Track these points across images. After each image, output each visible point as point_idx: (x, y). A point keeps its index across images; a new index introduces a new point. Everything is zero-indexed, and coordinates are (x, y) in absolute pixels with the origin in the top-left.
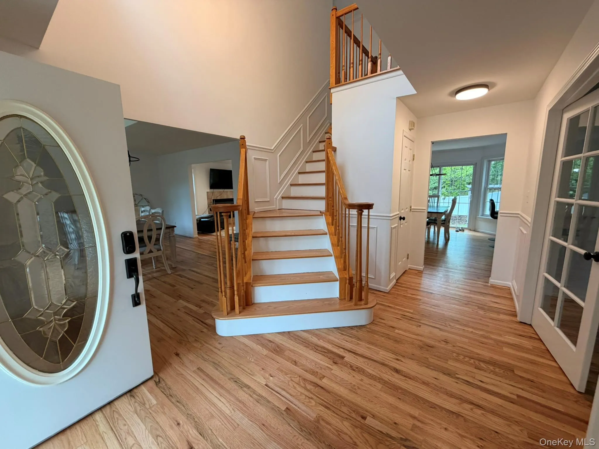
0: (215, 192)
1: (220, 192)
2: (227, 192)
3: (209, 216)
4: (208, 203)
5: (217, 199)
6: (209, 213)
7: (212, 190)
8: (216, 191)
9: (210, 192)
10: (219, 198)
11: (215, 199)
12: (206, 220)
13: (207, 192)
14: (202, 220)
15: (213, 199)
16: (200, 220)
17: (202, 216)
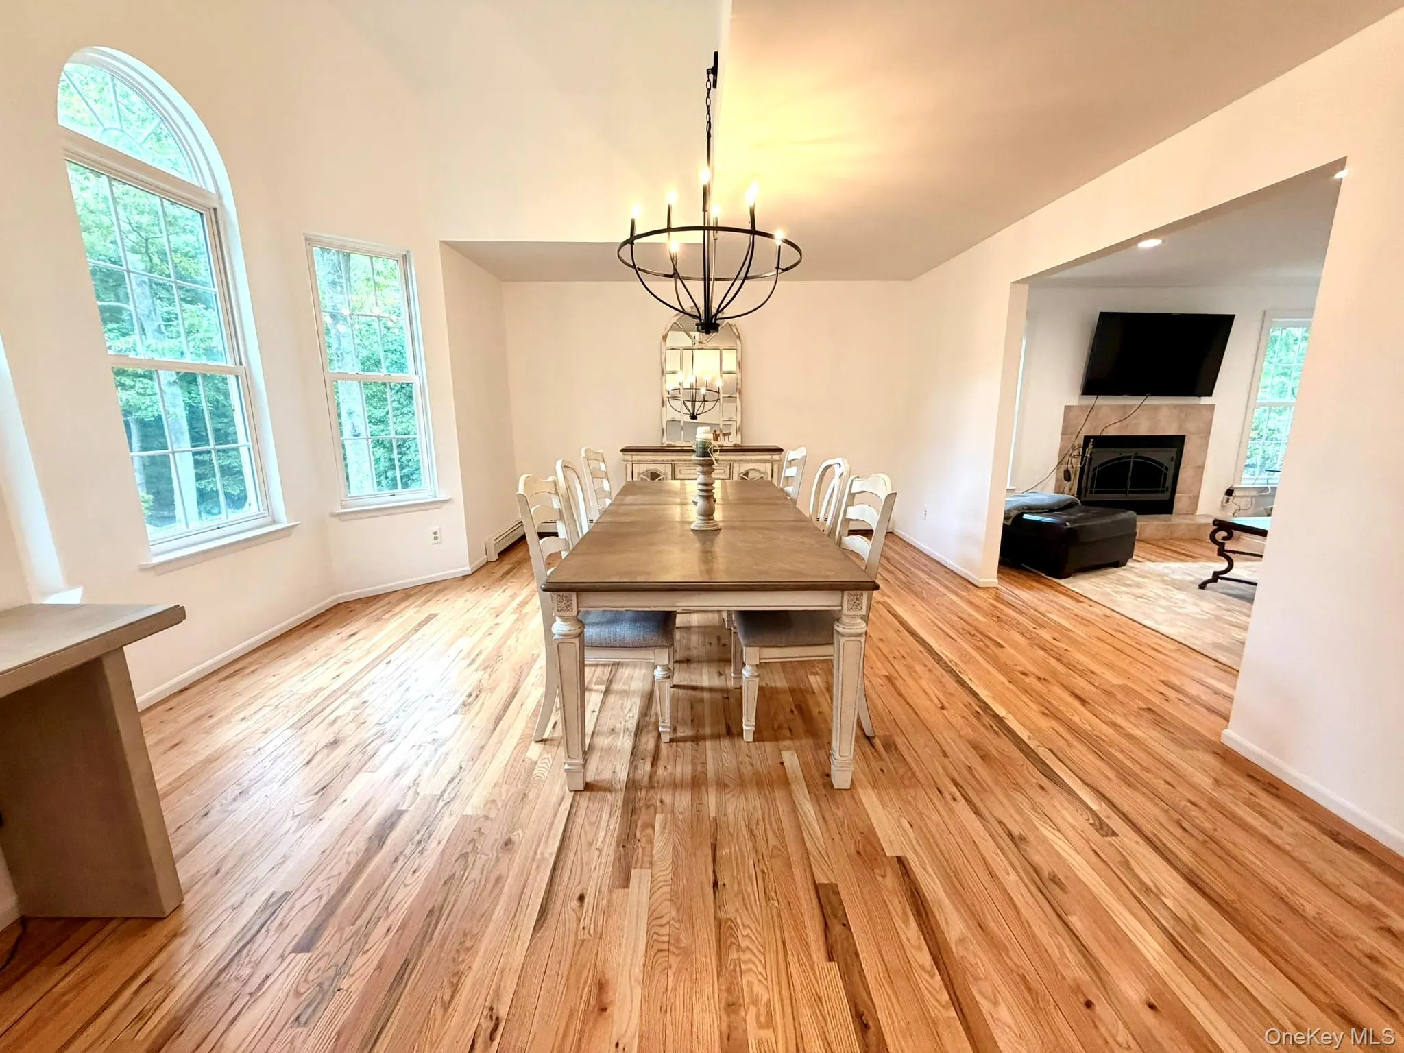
0: (1100, 407)
1: (1124, 407)
2: (1156, 408)
3: (1060, 502)
4: (1061, 450)
5: (1104, 434)
6: (1059, 490)
7: (1090, 400)
8: (1107, 403)
9: (1080, 407)
10: (1112, 432)
11: (1098, 434)
12: (1046, 519)
13: (1068, 409)
14: (1026, 516)
15: (1084, 433)
16: (1019, 517)
17: (1031, 499)
